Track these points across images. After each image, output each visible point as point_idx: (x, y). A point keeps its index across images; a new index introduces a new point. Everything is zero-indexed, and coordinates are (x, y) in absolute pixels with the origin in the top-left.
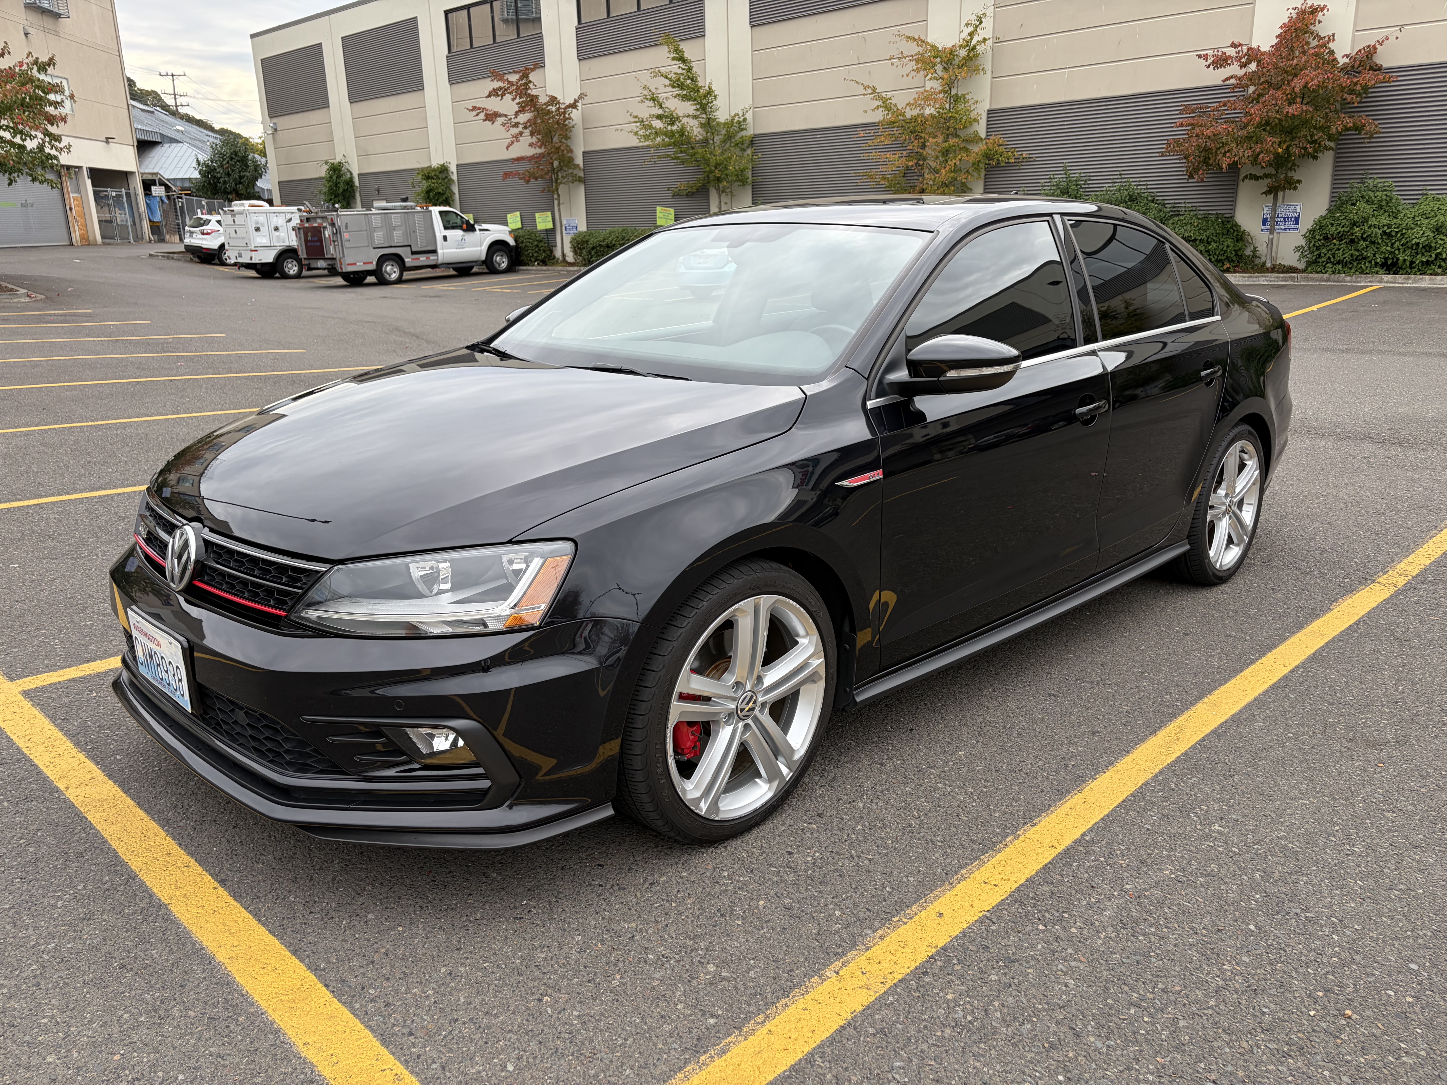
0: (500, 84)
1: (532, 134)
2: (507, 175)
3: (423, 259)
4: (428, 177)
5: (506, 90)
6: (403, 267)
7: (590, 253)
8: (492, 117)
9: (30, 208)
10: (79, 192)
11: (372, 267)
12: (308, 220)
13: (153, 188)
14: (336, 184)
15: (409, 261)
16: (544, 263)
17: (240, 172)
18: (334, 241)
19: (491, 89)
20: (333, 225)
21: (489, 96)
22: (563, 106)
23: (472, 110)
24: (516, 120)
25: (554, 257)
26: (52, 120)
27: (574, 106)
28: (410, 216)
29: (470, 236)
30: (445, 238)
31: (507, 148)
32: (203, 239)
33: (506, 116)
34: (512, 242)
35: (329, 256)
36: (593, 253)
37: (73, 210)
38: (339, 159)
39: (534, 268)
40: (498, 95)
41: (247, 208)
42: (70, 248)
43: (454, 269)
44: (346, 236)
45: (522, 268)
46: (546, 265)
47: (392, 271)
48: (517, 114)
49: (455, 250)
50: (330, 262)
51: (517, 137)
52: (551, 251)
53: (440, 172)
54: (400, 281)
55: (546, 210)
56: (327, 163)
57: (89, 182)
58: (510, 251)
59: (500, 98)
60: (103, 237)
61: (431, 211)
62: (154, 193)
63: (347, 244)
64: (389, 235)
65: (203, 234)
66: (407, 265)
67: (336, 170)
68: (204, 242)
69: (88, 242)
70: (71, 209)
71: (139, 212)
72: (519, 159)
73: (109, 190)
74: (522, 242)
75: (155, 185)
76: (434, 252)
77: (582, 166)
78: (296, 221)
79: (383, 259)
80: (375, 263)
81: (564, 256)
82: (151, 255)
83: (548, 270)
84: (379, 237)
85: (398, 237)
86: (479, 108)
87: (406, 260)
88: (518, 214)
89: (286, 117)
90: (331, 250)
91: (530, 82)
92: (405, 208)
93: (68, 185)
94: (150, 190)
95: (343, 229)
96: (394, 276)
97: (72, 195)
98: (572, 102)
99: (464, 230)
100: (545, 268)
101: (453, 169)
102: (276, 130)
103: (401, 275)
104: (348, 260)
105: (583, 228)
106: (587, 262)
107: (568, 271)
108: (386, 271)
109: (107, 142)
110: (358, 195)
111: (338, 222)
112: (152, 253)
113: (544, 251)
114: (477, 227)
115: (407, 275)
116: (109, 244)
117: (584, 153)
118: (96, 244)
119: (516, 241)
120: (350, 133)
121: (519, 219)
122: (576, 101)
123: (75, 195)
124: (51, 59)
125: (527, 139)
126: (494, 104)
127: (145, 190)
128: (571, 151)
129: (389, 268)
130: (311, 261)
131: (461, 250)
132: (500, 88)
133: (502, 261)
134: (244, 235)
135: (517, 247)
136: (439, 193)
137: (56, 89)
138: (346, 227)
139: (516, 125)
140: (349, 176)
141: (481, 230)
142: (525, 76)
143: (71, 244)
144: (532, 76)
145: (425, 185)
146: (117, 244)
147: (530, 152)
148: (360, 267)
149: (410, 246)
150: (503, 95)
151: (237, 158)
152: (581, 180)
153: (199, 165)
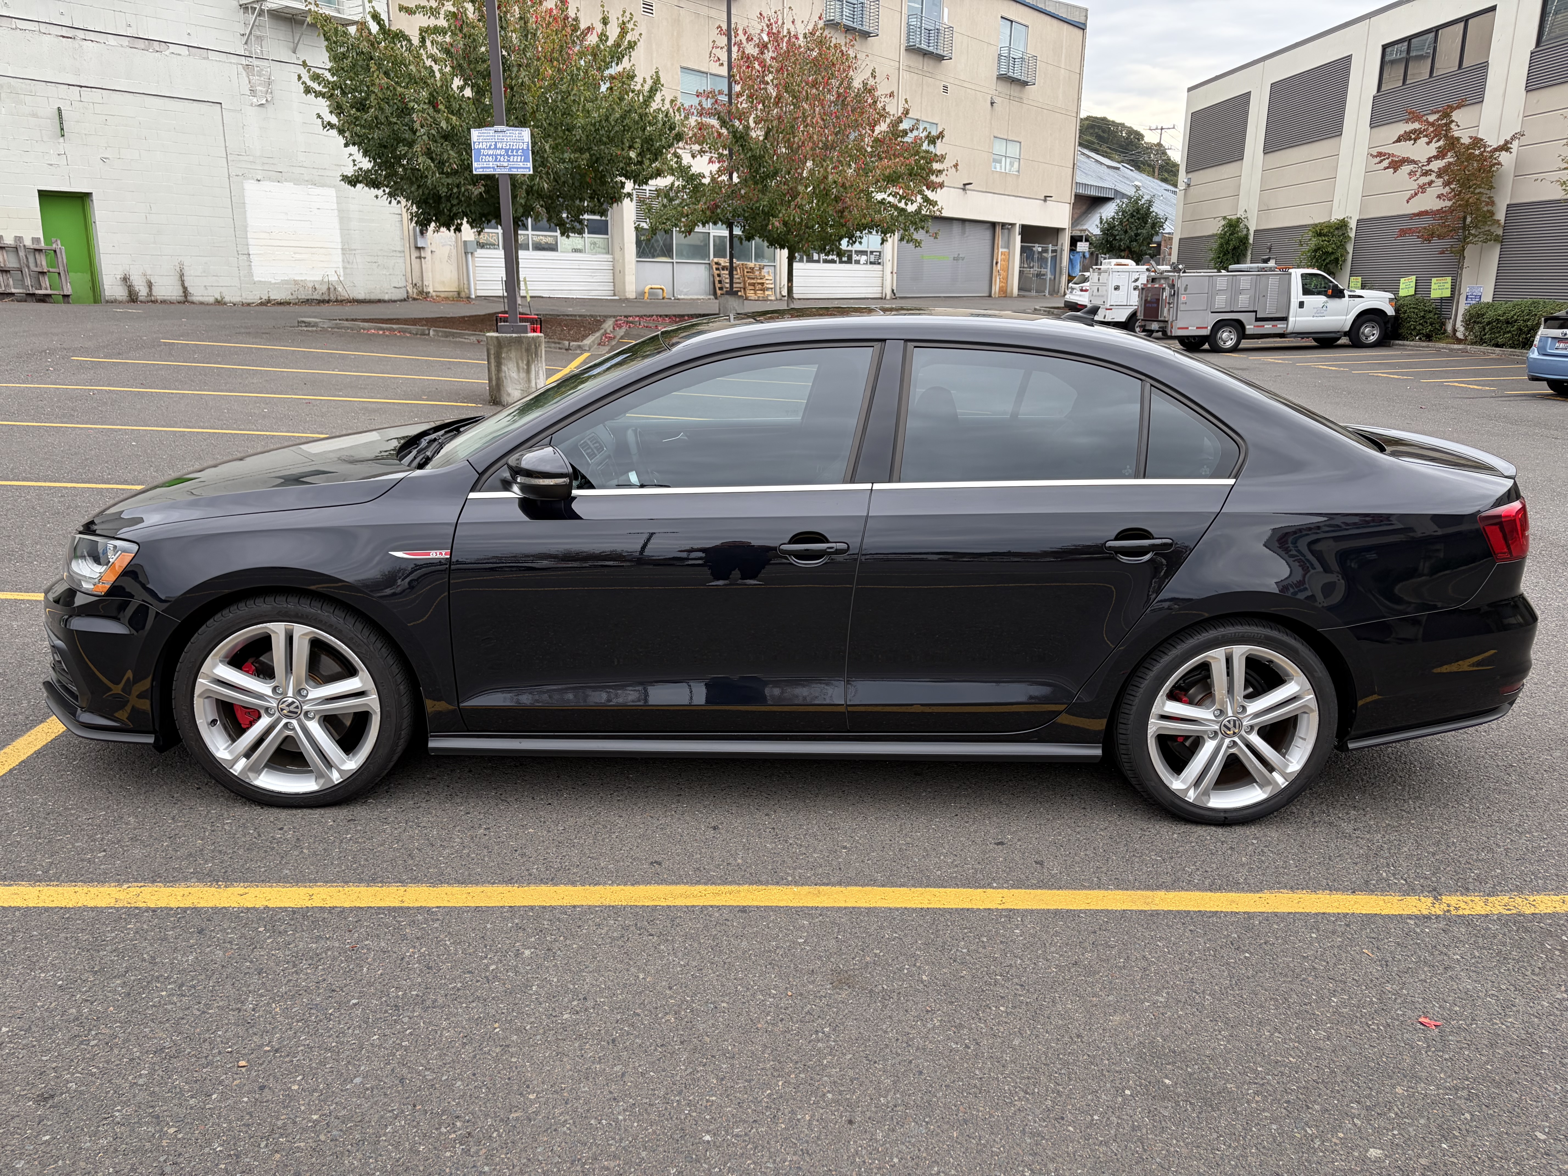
0: (1416, 126)
1: (1447, 184)
2: (1403, 233)
3: (1268, 327)
4: (1320, 234)
5: (1421, 133)
6: (1242, 334)
7: (1484, 329)
8: (1396, 164)
9: (960, 261)
10: (1008, 247)
11: (1206, 332)
12: (1154, 280)
13: (1079, 244)
14: (1227, 243)
15: (1250, 328)
16: (1429, 338)
17: (1137, 229)
18: (1169, 304)
19: (1402, 132)
20: (1172, 286)
21: (1399, 140)
22: (1489, 149)
23: (1376, 156)
24: (1428, 168)
25: (1445, 330)
26: (932, 187)
27: (1505, 147)
28: (1263, 278)
29: (1335, 304)
30: (1301, 305)
31: (1408, 202)
32: (1080, 296)
33: (1414, 162)
34: (1390, 311)
35: (1162, 319)
36: (1487, 328)
37: (999, 265)
38: (1240, 214)
39: (1412, 343)
40: (1410, 139)
41: (1113, 267)
42: (989, 301)
43: (1315, 340)
44: (1183, 298)
45: (1397, 342)
46: (1430, 340)
47: (1228, 338)
48: (1429, 161)
49: (1311, 318)
50: (1162, 325)
51: (1423, 188)
52: (1443, 324)
53: (1337, 229)
54: (1235, 349)
55: (1447, 275)
56: (1224, 218)
57: (1018, 238)
58: (1386, 323)
59: (1412, 142)
60: (1020, 289)
61: (1290, 274)
62: (1078, 249)
63: (1182, 307)
64: (1234, 298)
65: (1082, 290)
66: (1248, 332)
67: (1233, 226)
68: (1081, 299)
69: (1005, 294)
70: (997, 263)
71: (1061, 268)
72: (1421, 214)
73: (1037, 245)
74: (1405, 312)
75: (1081, 241)
76: (1285, 319)
77: (1502, 222)
78: (1143, 280)
79: (1219, 325)
80: (1209, 328)
81: (1455, 331)
82: (1035, 309)
83: (1428, 347)
84: (1221, 302)
85: (1243, 301)
86: (1385, 154)
87: (1247, 327)
88: (1414, 278)
89: (1201, 172)
90: (1165, 313)
91: (1453, 121)
92: (1263, 269)
93: (1000, 240)
94: (1076, 246)
95: (1182, 291)
96: (1229, 344)
97: (1000, 250)
98: (1502, 143)
99: (1329, 297)
100: (1430, 344)
101: (1353, 224)
102: (1189, 185)
103: (1238, 342)
104: (1180, 323)
105: (1487, 298)
106: (1478, 339)
107: (1451, 350)
108: (1221, 338)
109: (1045, 200)
110: (1249, 252)
111: (1179, 284)
112: (1037, 307)
113: (1431, 324)
114: (1346, 293)
115: (1244, 344)
116: (1024, 296)
117: (1509, 206)
118: (1011, 297)
119: (1397, 310)
120: (1256, 186)
121: (1413, 284)
122: (1507, 142)
123: (1004, 250)
124: (941, 133)
125: (1438, 187)
126: (1405, 150)
127: (1071, 246)
128: (1493, 203)
129: (1225, 335)
130: (1147, 323)
131: (1320, 318)
132: (1414, 131)
133: (1371, 333)
134: (1105, 293)
135: (1396, 318)
136: (1327, 252)
137: (941, 159)
138: (1186, 289)
139: (1426, 173)
140: (1245, 232)
141: (1350, 296)
142: (1446, 115)
143: (990, 296)
144: (1456, 115)
145: (1314, 242)
146: (1031, 297)
147: (1438, 205)
148: (1193, 331)
149: (1256, 312)
150: (1415, 140)
151: (1139, 216)
152: (1497, 239)
153: (1101, 222)
